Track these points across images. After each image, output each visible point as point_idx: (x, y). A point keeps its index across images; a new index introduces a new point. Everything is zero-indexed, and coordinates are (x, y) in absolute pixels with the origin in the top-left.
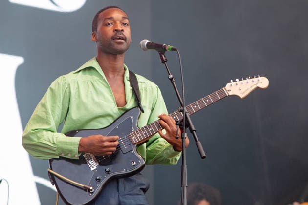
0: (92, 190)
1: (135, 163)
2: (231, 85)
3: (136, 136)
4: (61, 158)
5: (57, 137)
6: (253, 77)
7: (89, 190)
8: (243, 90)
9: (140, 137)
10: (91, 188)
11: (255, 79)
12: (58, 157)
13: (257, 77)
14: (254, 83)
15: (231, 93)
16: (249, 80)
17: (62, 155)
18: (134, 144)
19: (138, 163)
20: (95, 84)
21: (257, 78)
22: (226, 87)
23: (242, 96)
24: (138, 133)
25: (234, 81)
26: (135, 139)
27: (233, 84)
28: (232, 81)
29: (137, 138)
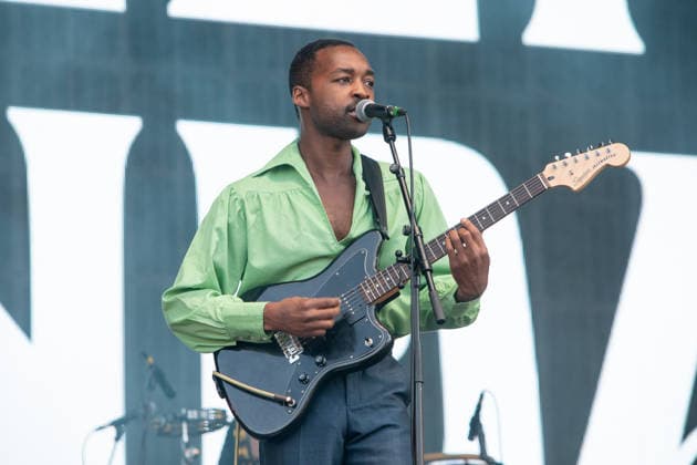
0: (291, 402)
1: (371, 341)
2: (555, 167)
3: (372, 288)
5: (222, 309)
6: (600, 146)
7: (286, 404)
8: (578, 174)
9: (379, 288)
10: (288, 399)
11: (602, 150)
12: (234, 344)
13: (607, 144)
14: (600, 158)
15: (553, 184)
16: (591, 153)
18: (370, 304)
19: (377, 341)
21: (607, 147)
22: (544, 172)
23: (575, 187)
24: (375, 282)
25: (562, 157)
26: (370, 294)
27: (559, 163)
28: (557, 158)
29: (374, 291)
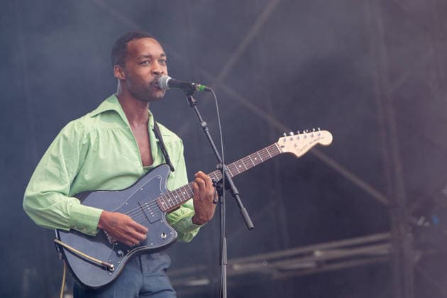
0: (112, 268)
1: (165, 235)
2: (285, 140)
3: (167, 202)
4: (72, 231)
5: (71, 206)
6: (312, 131)
7: (109, 268)
8: (300, 147)
9: (171, 202)
10: (112, 266)
11: (315, 134)
12: (69, 230)
13: (317, 130)
14: (314, 138)
15: (284, 150)
16: (307, 134)
17: (75, 228)
18: (164, 212)
19: (169, 236)
20: (117, 134)
21: (318, 132)
22: (278, 142)
23: (299, 154)
24: (169, 198)
25: (288, 135)
26: (165, 205)
27: (288, 138)
28: (285, 134)
29: (168, 204)
